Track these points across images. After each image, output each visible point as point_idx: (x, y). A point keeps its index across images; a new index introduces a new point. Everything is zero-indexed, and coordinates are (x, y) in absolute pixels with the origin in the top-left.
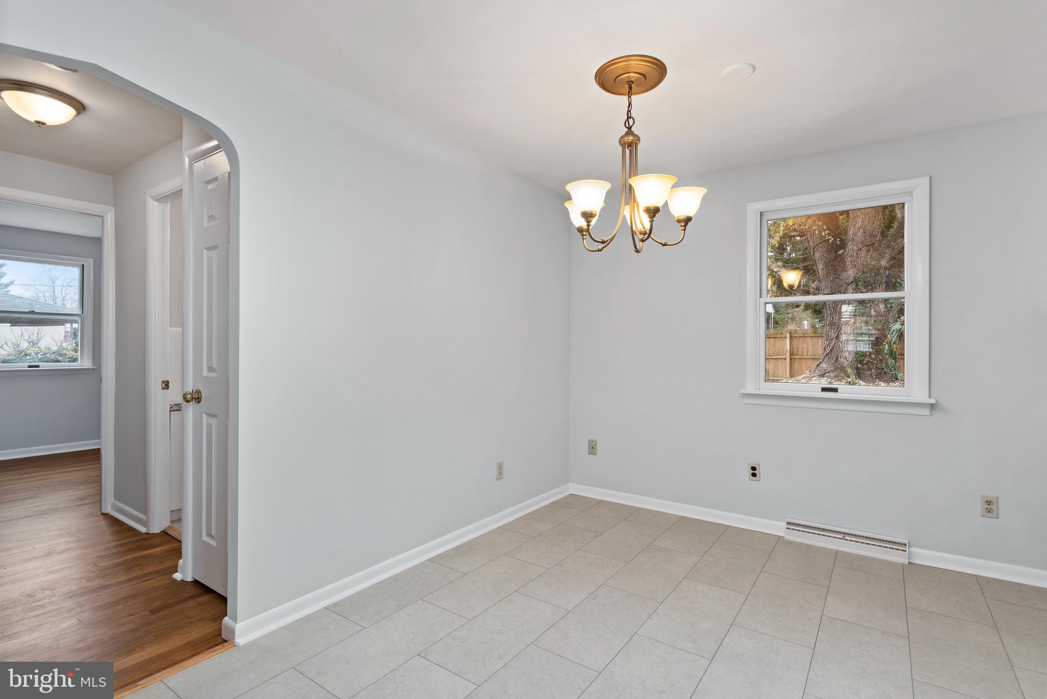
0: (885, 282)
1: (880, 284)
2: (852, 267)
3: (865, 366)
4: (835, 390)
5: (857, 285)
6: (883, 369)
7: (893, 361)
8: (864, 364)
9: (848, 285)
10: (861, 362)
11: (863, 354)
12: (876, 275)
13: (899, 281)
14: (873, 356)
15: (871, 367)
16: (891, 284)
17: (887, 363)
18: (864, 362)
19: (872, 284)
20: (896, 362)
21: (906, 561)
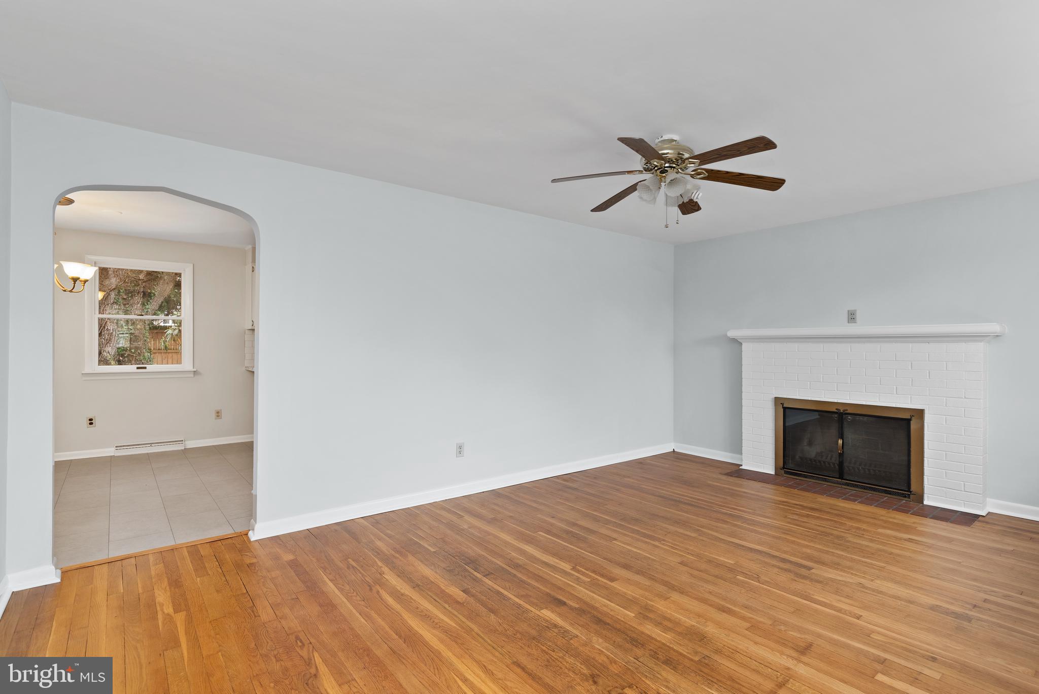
0: (142, 292)
1: (138, 293)
2: (114, 276)
3: (126, 359)
4: (145, 368)
5: (119, 292)
6: (141, 361)
7: (149, 354)
8: (125, 357)
9: (111, 291)
10: (122, 355)
11: (125, 350)
12: (135, 285)
13: (153, 292)
14: (133, 351)
15: (131, 359)
16: (147, 293)
17: (144, 356)
18: (126, 355)
19: (131, 292)
20: (151, 354)
21: (183, 448)
